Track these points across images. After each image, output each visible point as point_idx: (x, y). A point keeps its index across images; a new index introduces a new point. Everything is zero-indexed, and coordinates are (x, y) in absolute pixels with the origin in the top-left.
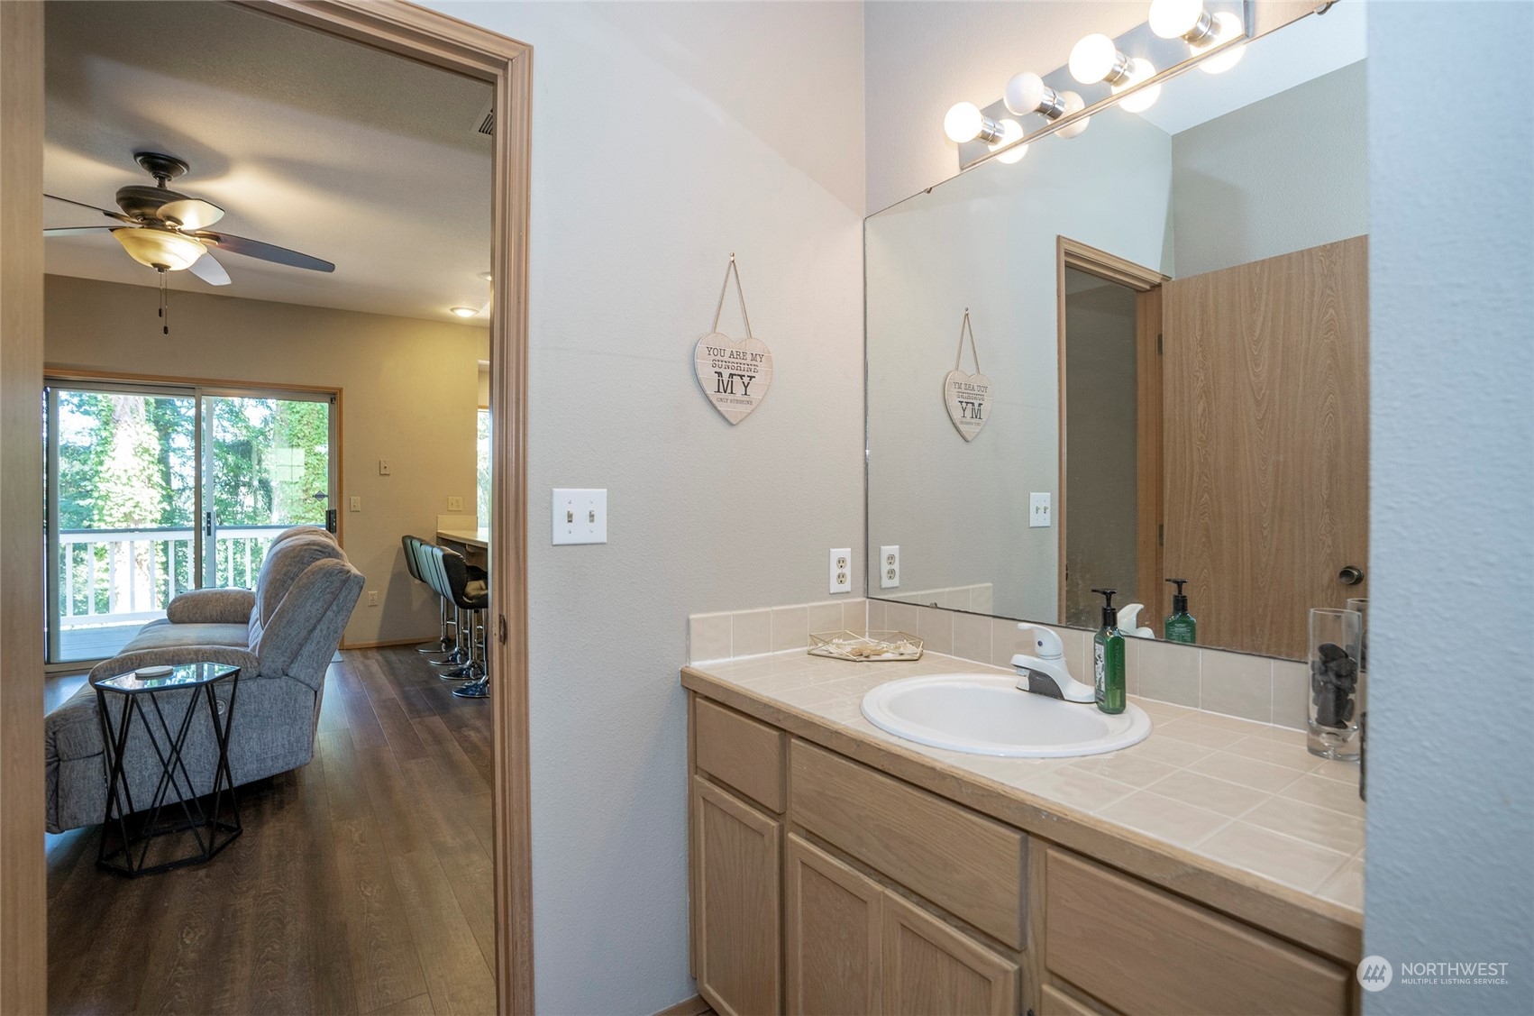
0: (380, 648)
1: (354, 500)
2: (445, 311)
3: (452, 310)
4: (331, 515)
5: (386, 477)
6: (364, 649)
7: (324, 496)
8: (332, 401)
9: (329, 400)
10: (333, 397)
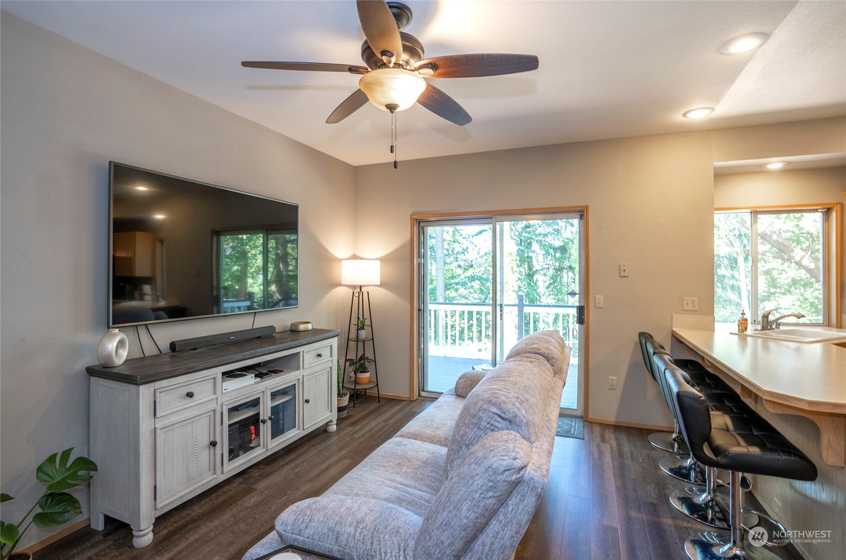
0: (618, 428)
1: (598, 298)
2: (678, 118)
3: (684, 115)
4: (581, 310)
5: (625, 279)
6: (604, 426)
7: (576, 294)
8: (581, 217)
9: (579, 217)
10: (582, 213)
